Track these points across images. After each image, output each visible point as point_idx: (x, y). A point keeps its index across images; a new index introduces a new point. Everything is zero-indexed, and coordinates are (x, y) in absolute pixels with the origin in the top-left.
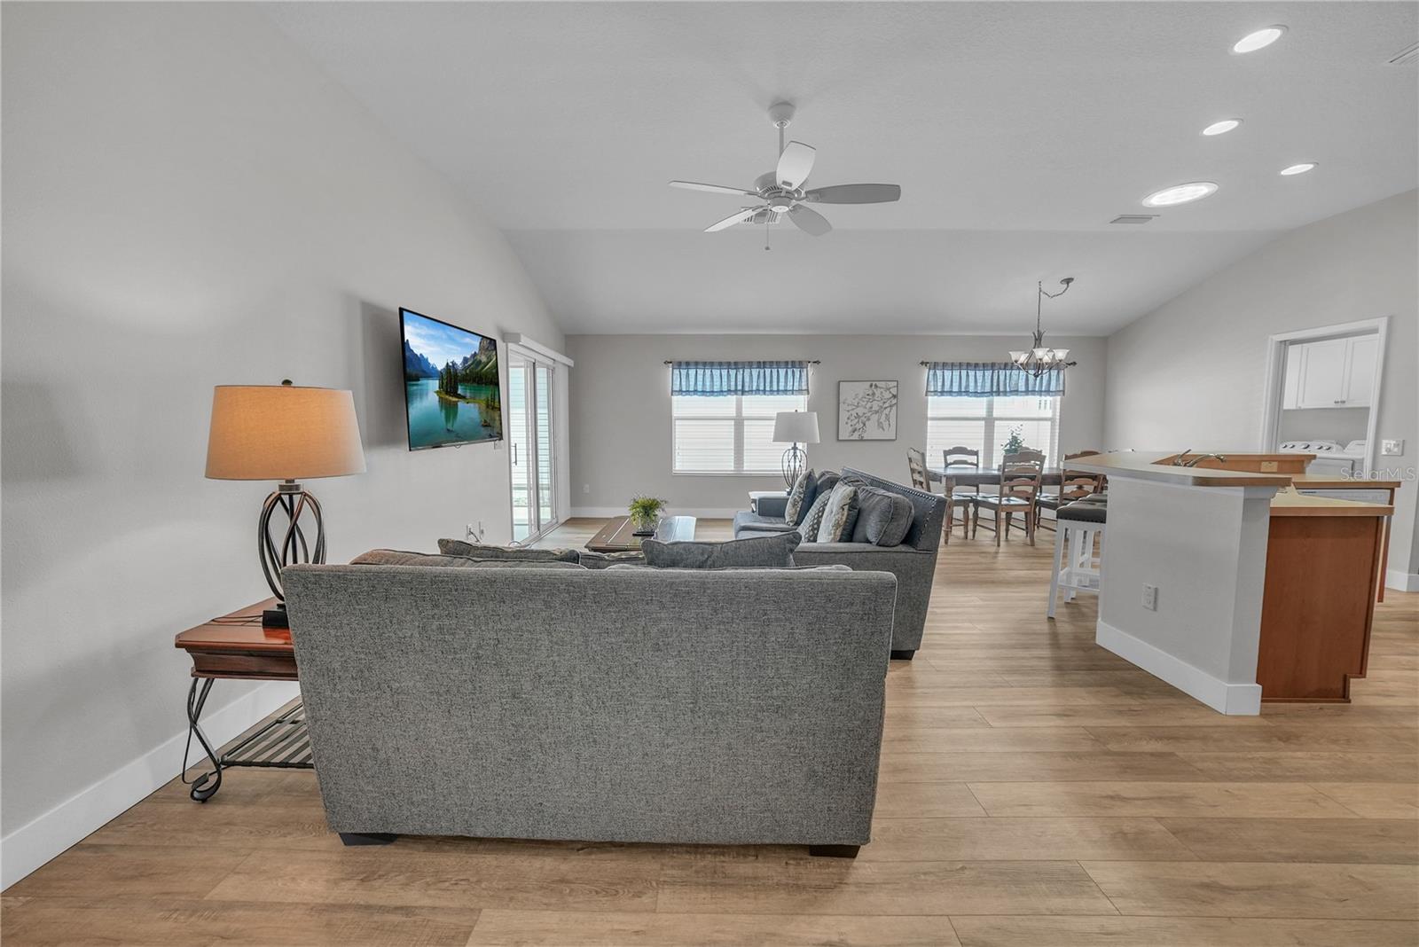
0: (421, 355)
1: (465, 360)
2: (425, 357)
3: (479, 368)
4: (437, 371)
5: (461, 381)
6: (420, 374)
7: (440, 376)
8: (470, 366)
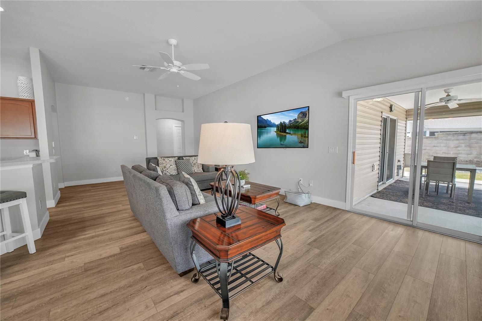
0: (267, 119)
1: (290, 121)
2: (269, 120)
3: (298, 124)
4: (276, 125)
5: (288, 128)
6: (266, 126)
7: (277, 126)
8: (293, 123)
